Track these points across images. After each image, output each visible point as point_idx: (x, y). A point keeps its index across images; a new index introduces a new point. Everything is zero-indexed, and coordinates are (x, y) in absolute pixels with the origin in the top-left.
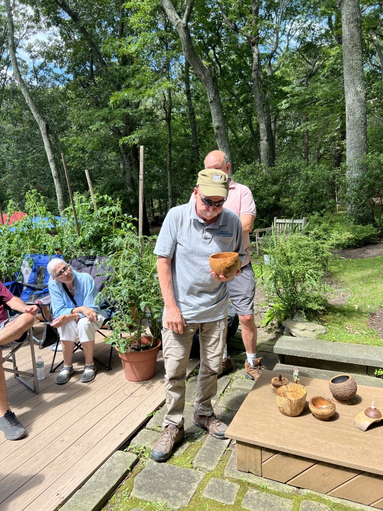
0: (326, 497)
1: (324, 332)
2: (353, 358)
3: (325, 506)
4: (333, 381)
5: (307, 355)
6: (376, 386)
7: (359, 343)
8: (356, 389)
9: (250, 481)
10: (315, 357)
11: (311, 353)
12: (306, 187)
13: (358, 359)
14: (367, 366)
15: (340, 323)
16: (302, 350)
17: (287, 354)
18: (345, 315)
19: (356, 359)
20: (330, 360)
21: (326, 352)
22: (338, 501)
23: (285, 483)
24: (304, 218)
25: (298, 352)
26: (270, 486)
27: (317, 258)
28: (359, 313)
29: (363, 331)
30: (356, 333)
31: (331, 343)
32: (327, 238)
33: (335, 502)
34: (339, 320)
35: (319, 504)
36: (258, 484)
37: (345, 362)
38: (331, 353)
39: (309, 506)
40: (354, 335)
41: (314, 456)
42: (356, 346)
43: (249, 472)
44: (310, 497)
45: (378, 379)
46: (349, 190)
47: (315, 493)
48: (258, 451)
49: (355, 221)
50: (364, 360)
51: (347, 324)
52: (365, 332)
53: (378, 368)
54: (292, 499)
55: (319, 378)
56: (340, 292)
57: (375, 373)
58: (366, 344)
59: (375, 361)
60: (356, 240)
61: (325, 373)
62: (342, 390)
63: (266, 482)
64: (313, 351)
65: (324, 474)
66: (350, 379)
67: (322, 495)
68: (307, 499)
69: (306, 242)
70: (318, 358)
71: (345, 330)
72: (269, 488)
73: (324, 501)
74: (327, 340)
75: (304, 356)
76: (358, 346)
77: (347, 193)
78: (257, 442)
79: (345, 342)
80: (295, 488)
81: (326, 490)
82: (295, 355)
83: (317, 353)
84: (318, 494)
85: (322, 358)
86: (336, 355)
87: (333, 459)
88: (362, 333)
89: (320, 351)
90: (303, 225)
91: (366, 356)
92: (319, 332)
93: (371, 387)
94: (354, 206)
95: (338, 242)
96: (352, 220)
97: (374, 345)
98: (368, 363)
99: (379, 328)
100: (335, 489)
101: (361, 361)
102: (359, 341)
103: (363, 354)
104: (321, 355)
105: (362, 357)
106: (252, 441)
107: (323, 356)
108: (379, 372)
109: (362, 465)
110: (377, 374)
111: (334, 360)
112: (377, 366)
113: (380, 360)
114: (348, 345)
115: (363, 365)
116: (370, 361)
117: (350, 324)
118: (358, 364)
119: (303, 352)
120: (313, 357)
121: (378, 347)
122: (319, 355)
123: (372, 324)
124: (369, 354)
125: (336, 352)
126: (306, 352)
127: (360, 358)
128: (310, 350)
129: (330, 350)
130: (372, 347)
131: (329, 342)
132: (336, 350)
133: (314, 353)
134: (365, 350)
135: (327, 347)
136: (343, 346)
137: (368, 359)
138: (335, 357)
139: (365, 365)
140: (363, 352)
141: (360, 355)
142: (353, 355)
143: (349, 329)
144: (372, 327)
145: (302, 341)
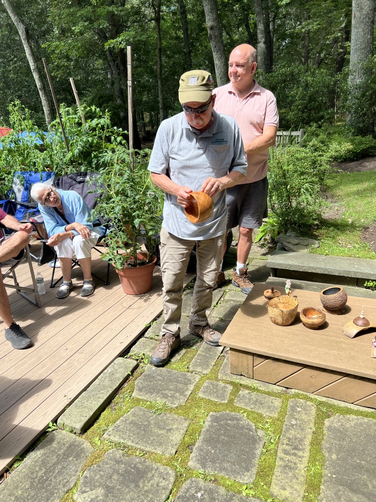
0: (312, 396)
1: (317, 246)
2: (344, 271)
3: (311, 403)
4: (324, 293)
5: (299, 269)
6: (365, 296)
7: (351, 257)
8: (346, 300)
9: (242, 382)
10: (307, 271)
11: (304, 266)
12: (305, 95)
13: (349, 272)
14: (358, 278)
15: (334, 238)
16: (295, 264)
17: (280, 268)
18: (338, 229)
19: (347, 271)
20: (322, 272)
21: (319, 266)
22: (324, 399)
23: (275, 384)
24: (301, 130)
25: (291, 266)
26: (260, 386)
27: (314, 171)
28: (353, 227)
29: (355, 245)
30: (348, 246)
31: (323, 257)
32: (326, 149)
33: (320, 400)
34: (332, 234)
35: (306, 402)
36: (250, 385)
37: (336, 274)
38: (323, 266)
39: (296, 404)
40: (346, 249)
41: (303, 361)
42: (348, 259)
43: (241, 375)
44: (297, 396)
45: (368, 290)
46: (350, 98)
47: (302, 392)
48: (250, 357)
49: (354, 132)
50: (355, 273)
51: (340, 238)
52: (357, 246)
53: (368, 280)
54: (280, 397)
55: (310, 290)
56: (335, 207)
57: (365, 285)
58: (359, 257)
59: (366, 274)
60: (353, 152)
61: (316, 285)
62: (332, 301)
63: (257, 383)
64: (305, 264)
65: (311, 377)
66: (341, 291)
67: (309, 394)
68: (295, 397)
69: (303, 154)
70: (310, 271)
71: (338, 244)
72: (260, 388)
73: (311, 400)
75: (296, 270)
76: (350, 259)
77: (348, 102)
78: (249, 349)
79: (338, 256)
80: (284, 389)
81: (312, 389)
82: (287, 269)
83: (309, 267)
84: (304, 393)
85: (314, 271)
86: (328, 268)
87: (321, 363)
88: (354, 247)
89: (312, 265)
90: (300, 137)
91: (357, 268)
93: (361, 298)
94: (354, 115)
95: (336, 154)
96: (351, 132)
97: (366, 258)
98: (359, 276)
99: (372, 241)
100: (322, 389)
101: (352, 273)
102: (352, 255)
103: (354, 267)
104: (313, 268)
105: (353, 270)
106: (244, 348)
107: (315, 269)
108: (368, 284)
109: (349, 369)
110: (367, 286)
111: (327, 273)
112: (368, 278)
113: (371, 272)
114: (340, 258)
115: (354, 277)
116: (361, 273)
117: (343, 238)
118: (349, 276)
119: (295, 266)
120: (305, 270)
121: (370, 260)
122: (311, 269)
123: (364, 237)
124: (361, 267)
125: (329, 265)
126: (299, 266)
127: (351, 271)
128: (303, 264)
129: (322, 263)
130: (364, 260)
131: (321, 256)
132: (328, 263)
133: (307, 266)
134: (357, 263)
135: (319, 261)
136: (336, 259)
137: (359, 272)
138: (327, 270)
139: (356, 277)
140: (355, 265)
141: (351, 267)
142: (345, 268)
143: (342, 243)
144: (365, 241)
145: (295, 255)
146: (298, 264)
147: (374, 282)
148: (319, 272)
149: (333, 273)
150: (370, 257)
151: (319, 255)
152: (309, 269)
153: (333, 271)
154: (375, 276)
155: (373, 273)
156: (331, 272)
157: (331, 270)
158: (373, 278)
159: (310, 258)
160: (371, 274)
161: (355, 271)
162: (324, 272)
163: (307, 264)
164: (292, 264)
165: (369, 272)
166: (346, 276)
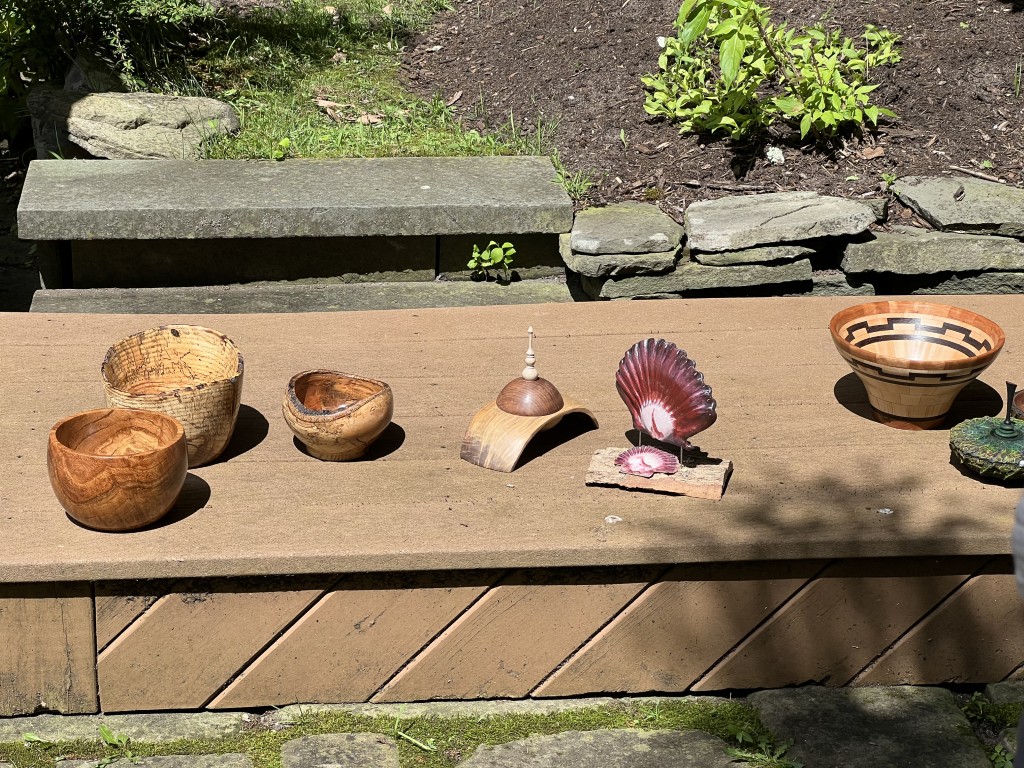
0: (369, 711)
1: (226, 125)
2: (382, 211)
3: (374, 737)
5: (181, 226)
7: (389, 155)
9: (53, 738)
10: (217, 233)
11: (202, 213)
13: (402, 213)
14: (438, 238)
16: (157, 207)
18: (297, 51)
19: (395, 211)
20: (287, 232)
22: (418, 711)
23: (202, 709)
25: (142, 218)
26: (141, 733)
29: (390, 109)
30: (362, 120)
31: (274, 168)
33: (409, 717)
35: (350, 738)
36: (93, 739)
37: (349, 232)
38: (284, 203)
39: (313, 753)
40: (357, 130)
41: (321, 560)
42: (380, 165)
43: (40, 711)
44: (303, 725)
45: (484, 284)
47: (325, 709)
50: (426, 213)
51: (313, 85)
52: (399, 113)
53: (483, 241)
54: (243, 749)
57: (472, 264)
58: (422, 154)
59: (469, 211)
63: (122, 726)
64: (205, 202)
67: (353, 707)
68: (301, 735)
70: (231, 233)
71: (316, 116)
72: (141, 740)
73: (368, 724)
74: (254, 157)
75: (166, 234)
76: (389, 165)
78: (73, 568)
79: (333, 157)
80: (246, 716)
81: (366, 684)
82: (124, 235)
83: (226, 213)
84: (336, 709)
85: (249, 231)
86: (307, 207)
91: (432, 195)
92: (209, 127)
97: (453, 152)
98: (443, 226)
100: (405, 671)
101: (415, 218)
103: (417, 190)
104: (246, 215)
105: (415, 202)
107: (255, 222)
108: (485, 255)
110: (479, 267)
111: (304, 230)
112: (480, 231)
113: (487, 202)
114: (346, 164)
115: (425, 232)
116: (454, 212)
117: (329, 87)
118: (404, 233)
119: (162, 217)
120: (211, 231)
121: (470, 157)
122: (236, 220)
123: (417, 79)
124: (442, 187)
125: (307, 194)
126: (177, 212)
127: (408, 209)
128: (194, 203)
129: (277, 193)
130: (447, 161)
131: (263, 165)
132: (304, 187)
133: (215, 212)
134: (423, 177)
135: (262, 183)
136: (330, 171)
137: (442, 207)
138: (308, 218)
139: (433, 233)
140: (416, 184)
141: (405, 194)
142: (379, 198)
143: (331, 108)
144: (423, 92)
145: (141, 172)
146: (170, 207)
147: (507, 245)
148: (275, 233)
149: (335, 227)
150: (469, 150)
151: (253, 161)
152: (224, 224)
153: (331, 219)
154: (506, 217)
155: (497, 206)
156: (327, 223)
157: (323, 217)
158: (503, 228)
159: (214, 176)
160: (490, 208)
161: (423, 205)
162: (296, 229)
163: (213, 204)
164: (143, 211)
165: (482, 205)
166: (392, 233)
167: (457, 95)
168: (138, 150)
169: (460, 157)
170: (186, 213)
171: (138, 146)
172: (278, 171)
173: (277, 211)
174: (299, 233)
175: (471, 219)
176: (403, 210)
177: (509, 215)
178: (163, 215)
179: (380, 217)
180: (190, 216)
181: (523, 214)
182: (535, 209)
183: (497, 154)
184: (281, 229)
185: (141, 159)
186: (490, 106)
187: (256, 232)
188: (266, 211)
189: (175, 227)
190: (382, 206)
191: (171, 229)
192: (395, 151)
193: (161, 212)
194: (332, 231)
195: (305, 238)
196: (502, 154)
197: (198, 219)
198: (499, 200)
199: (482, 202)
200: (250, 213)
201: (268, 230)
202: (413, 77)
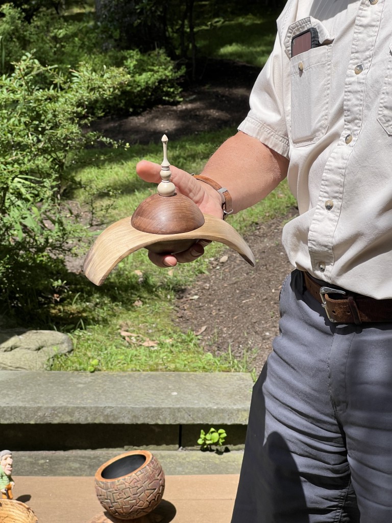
1: (65, 348)
2: (147, 409)
4: (105, 474)
5: (27, 416)
6: (204, 471)
7: (157, 370)
8: (163, 486)
10: (48, 420)
11: (39, 409)
13: (158, 410)
14: (181, 426)
15: (105, 323)
16: (13, 404)
18: (114, 299)
19: (154, 409)
20: (90, 420)
21: (78, 403)
25: (3, 411)
28: (148, 288)
29: (163, 338)
30: (146, 344)
31: (87, 378)
34: (101, 313)
37: (127, 421)
38: (89, 403)
40: (142, 350)
42: (150, 377)
45: (208, 453)
50: (173, 411)
51: (120, 322)
52: (169, 341)
53: (207, 428)
55: (64, 475)
57: (200, 441)
58: (176, 370)
59: (199, 411)
61: (76, 460)
62: (130, 492)
64: (43, 403)
66: (148, 460)
70: (56, 421)
71: (120, 341)
74: (76, 370)
76: (155, 377)
79: (123, 370)
83: (54, 409)
85: (67, 419)
86: (103, 406)
88: (161, 344)
89: (61, 402)
91: (177, 399)
92: (55, 350)
93: (195, 476)
97: (194, 370)
98: (183, 418)
99: (200, 326)
101: (166, 413)
102: (157, 364)
103: (170, 395)
104: (66, 411)
105: (167, 404)
107: (71, 414)
108: (208, 436)
110: (204, 444)
111: (100, 420)
112: (205, 422)
113: (210, 405)
114: (130, 376)
115: (172, 422)
116: (189, 411)
117: (129, 323)
118: (160, 422)
119: (16, 411)
120: (44, 419)
121: (204, 373)
122: (59, 412)
123: (182, 317)
124: (184, 394)
125: (104, 397)
126: (25, 408)
127: (163, 408)
128: (35, 402)
129: (86, 395)
130: (189, 375)
131: (81, 375)
132: (103, 392)
133: (47, 408)
134: (174, 386)
135: (78, 388)
136: (119, 381)
137: (182, 408)
138: (102, 412)
139: (177, 423)
140: (169, 391)
141: (162, 398)
142: (146, 400)
143: (128, 337)
144: (185, 325)
145: (10, 379)
146: (21, 404)
147: (221, 431)
148: (83, 421)
149: (119, 418)
150: (204, 368)
151: (76, 373)
152: (52, 414)
153: (116, 413)
154: (221, 415)
155: (215, 408)
156: (114, 416)
157: (112, 412)
158: (219, 421)
159: (51, 383)
160: (211, 409)
161: (171, 406)
162: (95, 418)
163: (47, 402)
164: (5, 407)
165: (206, 407)
166: (153, 423)
167: (203, 328)
168: (10, 365)
169: (197, 373)
170: (30, 408)
171: (10, 363)
172: (89, 380)
173: (84, 408)
174: (97, 421)
175: (200, 415)
176: (159, 409)
177: (223, 413)
178: (17, 410)
179: (146, 412)
180: (32, 410)
181: (231, 413)
182: (238, 410)
183: (219, 371)
184: (86, 419)
185: (11, 370)
186: (221, 337)
187: (71, 420)
188: (77, 408)
189: (23, 416)
190: (147, 406)
191: (21, 418)
192: (160, 367)
193: (15, 408)
194: (117, 420)
195: (101, 425)
196: (223, 371)
197: (37, 412)
198: (217, 404)
199: (207, 405)
200: (68, 409)
201: (79, 419)
202: (180, 316)
